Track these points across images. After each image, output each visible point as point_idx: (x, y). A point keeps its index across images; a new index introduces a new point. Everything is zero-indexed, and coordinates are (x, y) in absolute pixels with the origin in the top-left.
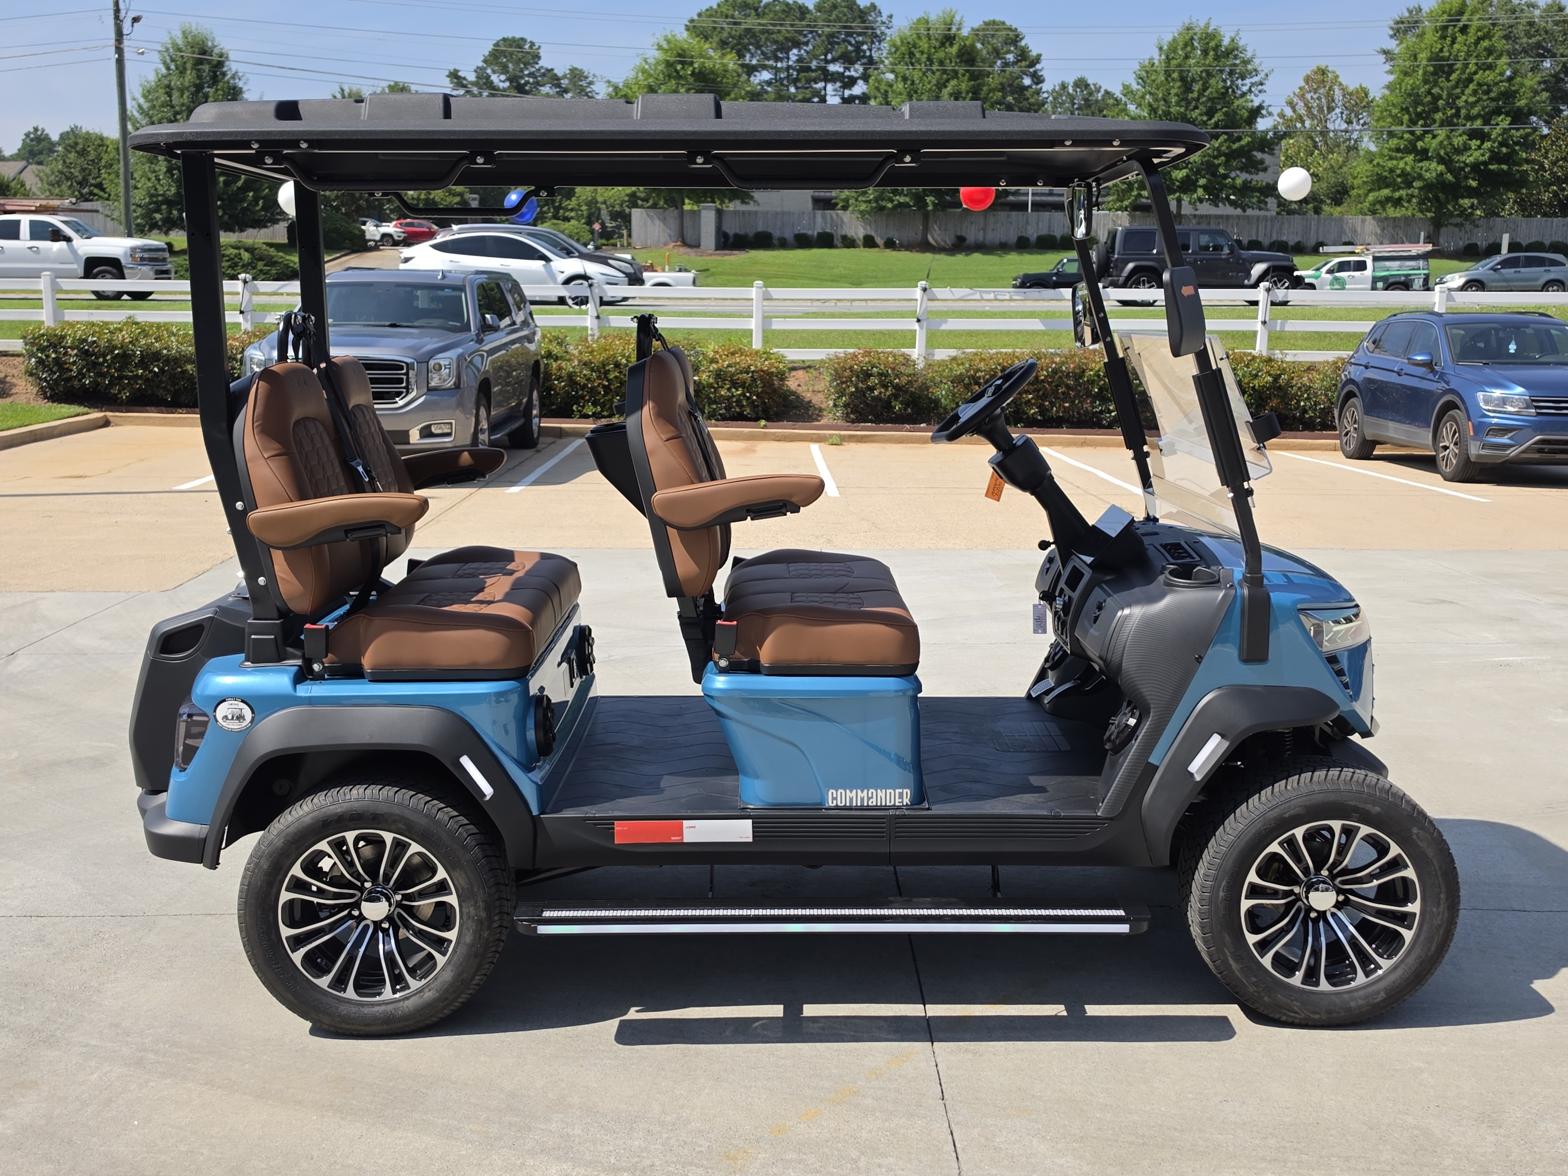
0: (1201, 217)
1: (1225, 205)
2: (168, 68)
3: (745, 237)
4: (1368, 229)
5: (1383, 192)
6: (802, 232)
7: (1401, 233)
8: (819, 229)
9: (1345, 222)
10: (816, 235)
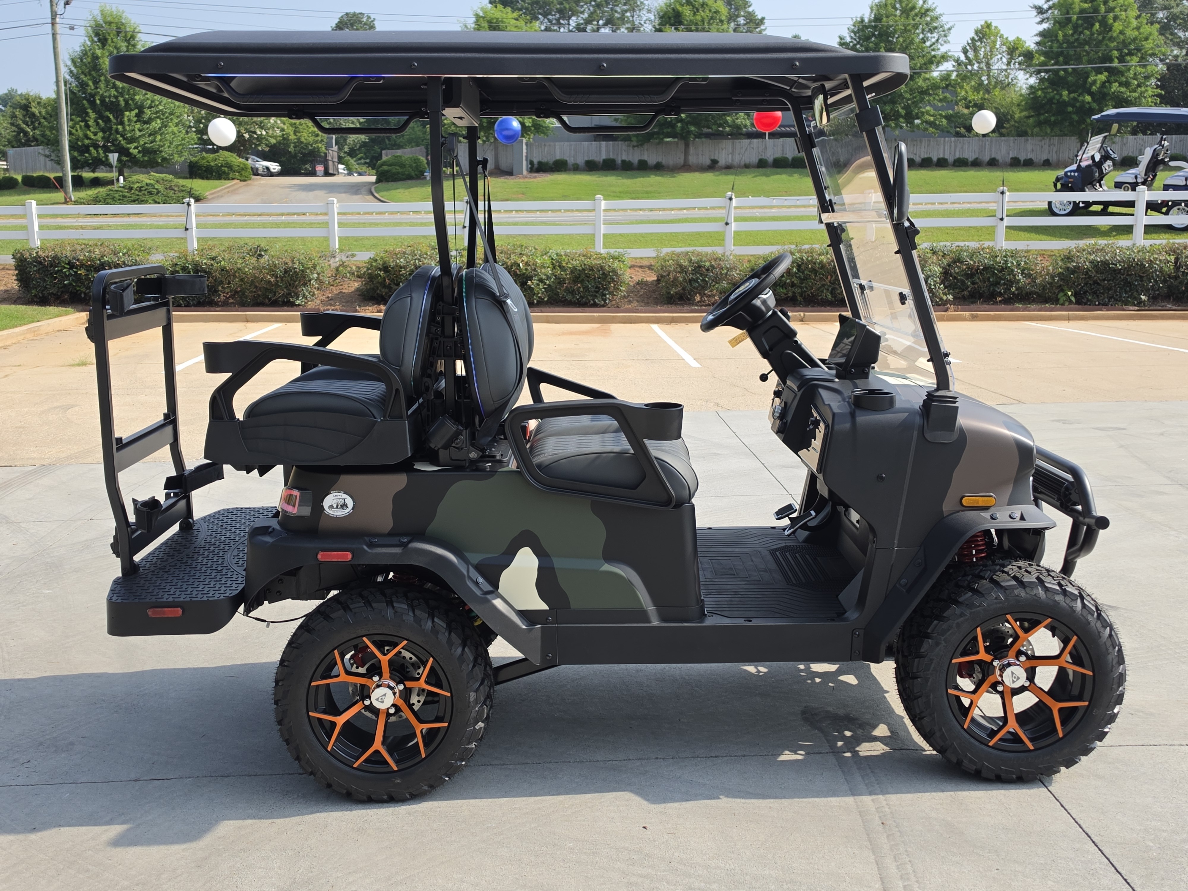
2: (91, 40)
3: (547, 164)
4: (1029, 147)
5: (1042, 118)
6: (591, 159)
7: (1055, 149)
8: (604, 157)
9: (1012, 142)
10: (601, 161)
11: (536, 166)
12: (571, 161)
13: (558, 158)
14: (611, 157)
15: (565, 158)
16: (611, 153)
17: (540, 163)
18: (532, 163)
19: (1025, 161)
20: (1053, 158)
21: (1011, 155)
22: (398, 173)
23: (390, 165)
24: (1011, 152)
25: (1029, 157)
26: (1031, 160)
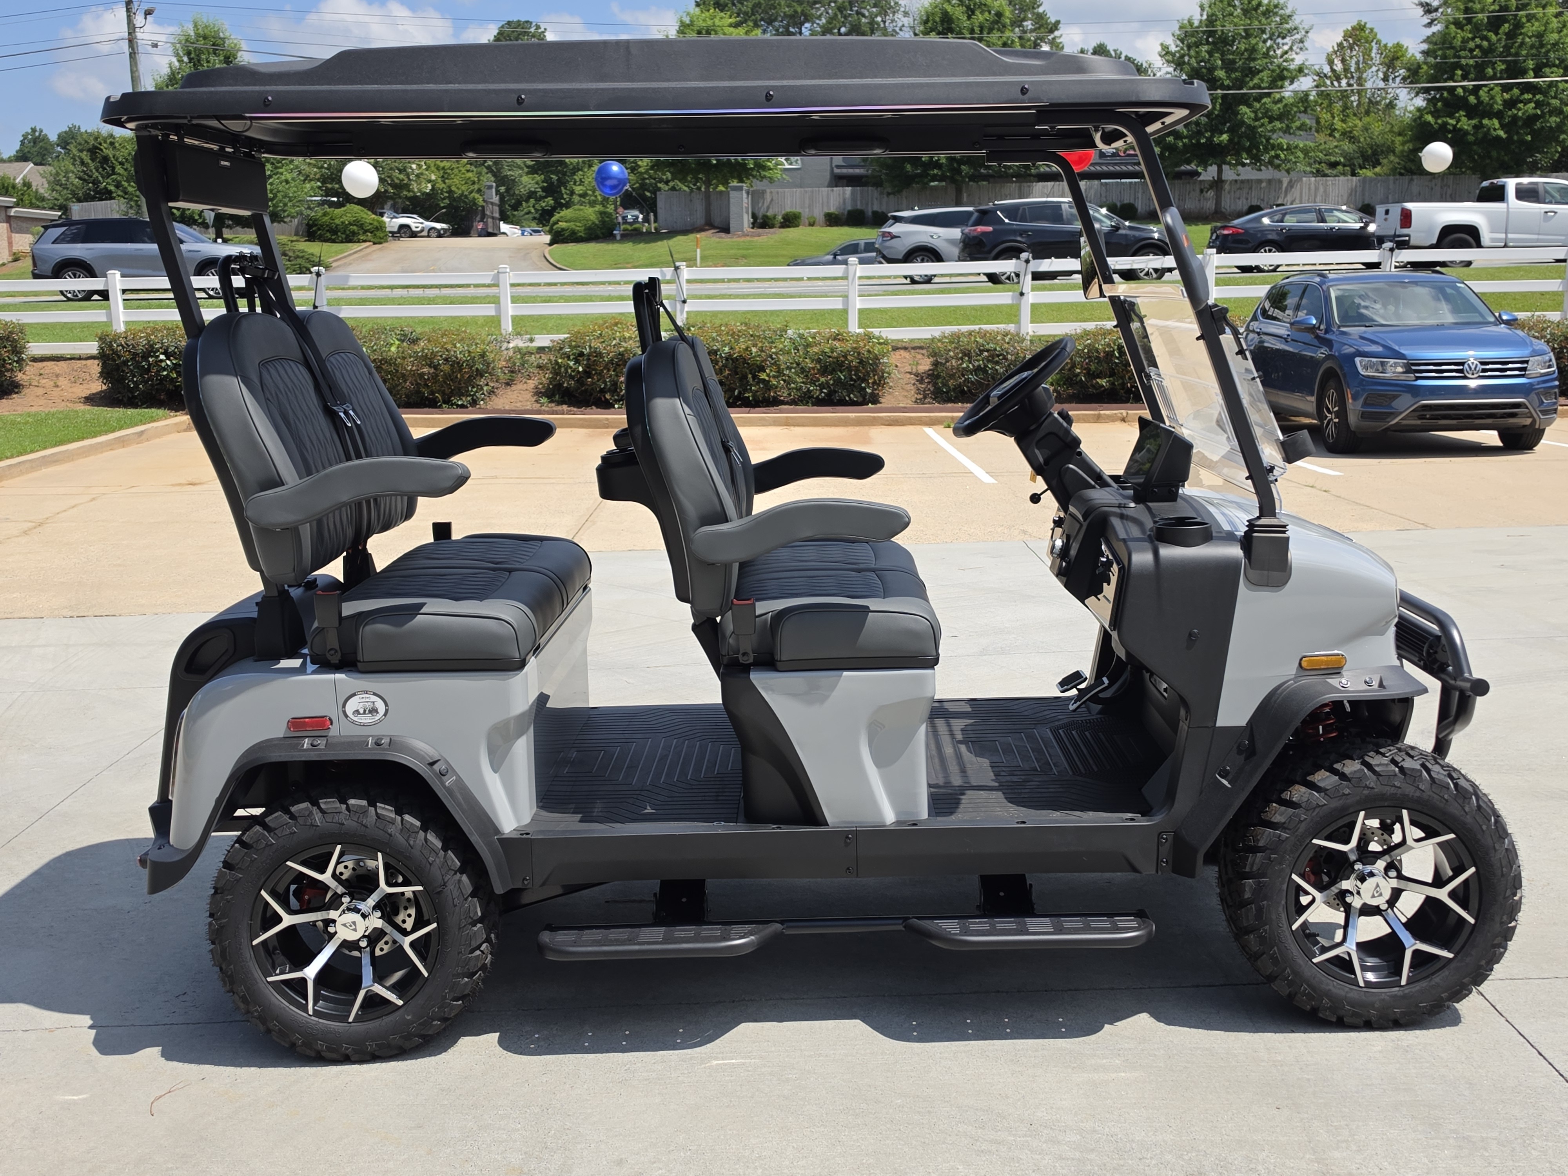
0: (1242, 182)
1: (1268, 168)
2: (180, 61)
3: (775, 216)
4: (1415, 189)
6: (831, 210)
7: (1449, 192)
8: (848, 207)
10: (846, 213)
11: (760, 220)
12: (805, 213)
13: (788, 210)
14: (859, 207)
15: (798, 209)
16: (859, 203)
17: (765, 217)
18: (755, 216)
22: (578, 232)
23: (569, 221)
24: (1390, 197)
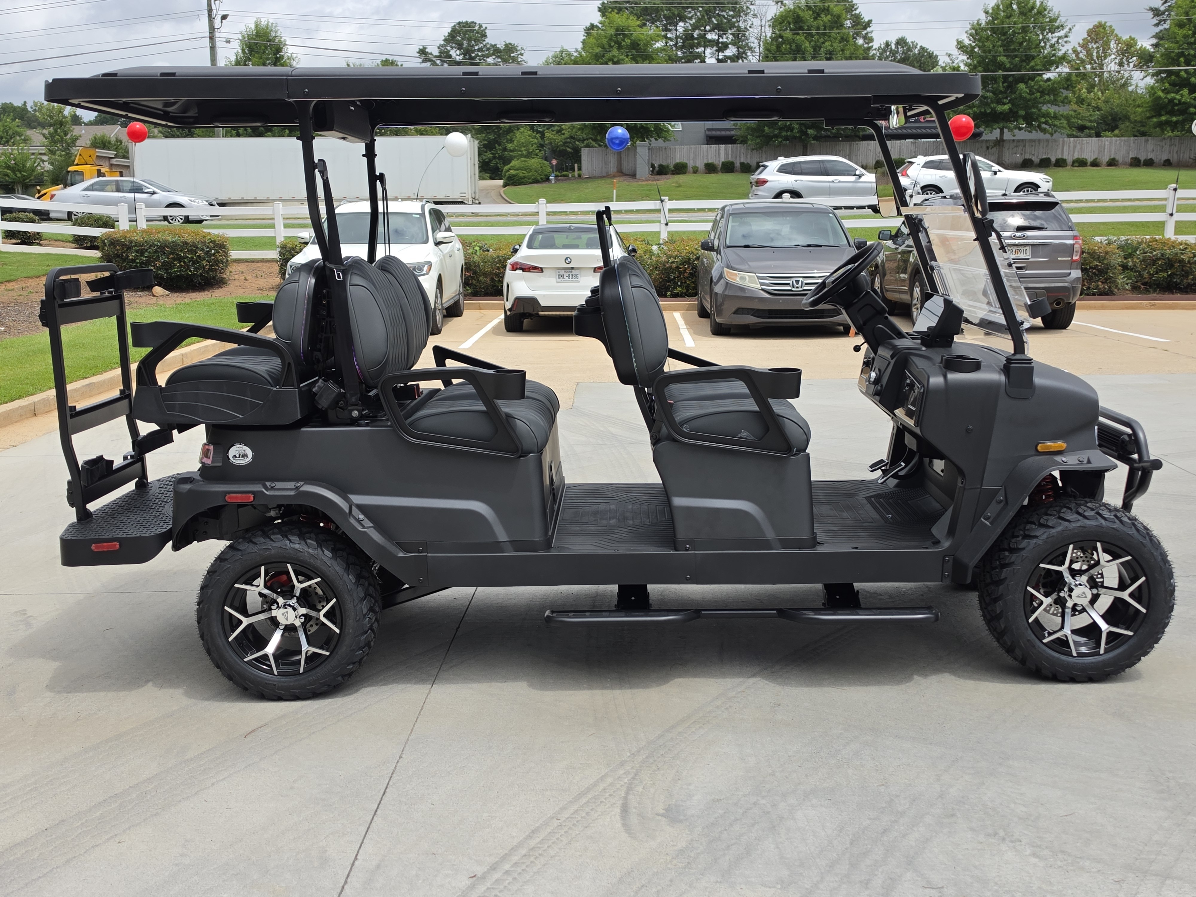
2: (244, 52)
3: (668, 166)
4: (1150, 147)
5: (1163, 118)
6: (710, 162)
7: (1176, 149)
8: (723, 159)
9: (1132, 142)
10: (720, 164)
11: (657, 169)
12: (691, 164)
13: (678, 161)
14: (730, 159)
15: (685, 161)
16: (730, 156)
17: (661, 166)
18: (653, 166)
19: (1145, 160)
20: (1174, 158)
21: (1132, 155)
22: (525, 177)
23: (517, 170)
24: (1130, 153)
25: (1149, 158)
26: (1151, 159)
